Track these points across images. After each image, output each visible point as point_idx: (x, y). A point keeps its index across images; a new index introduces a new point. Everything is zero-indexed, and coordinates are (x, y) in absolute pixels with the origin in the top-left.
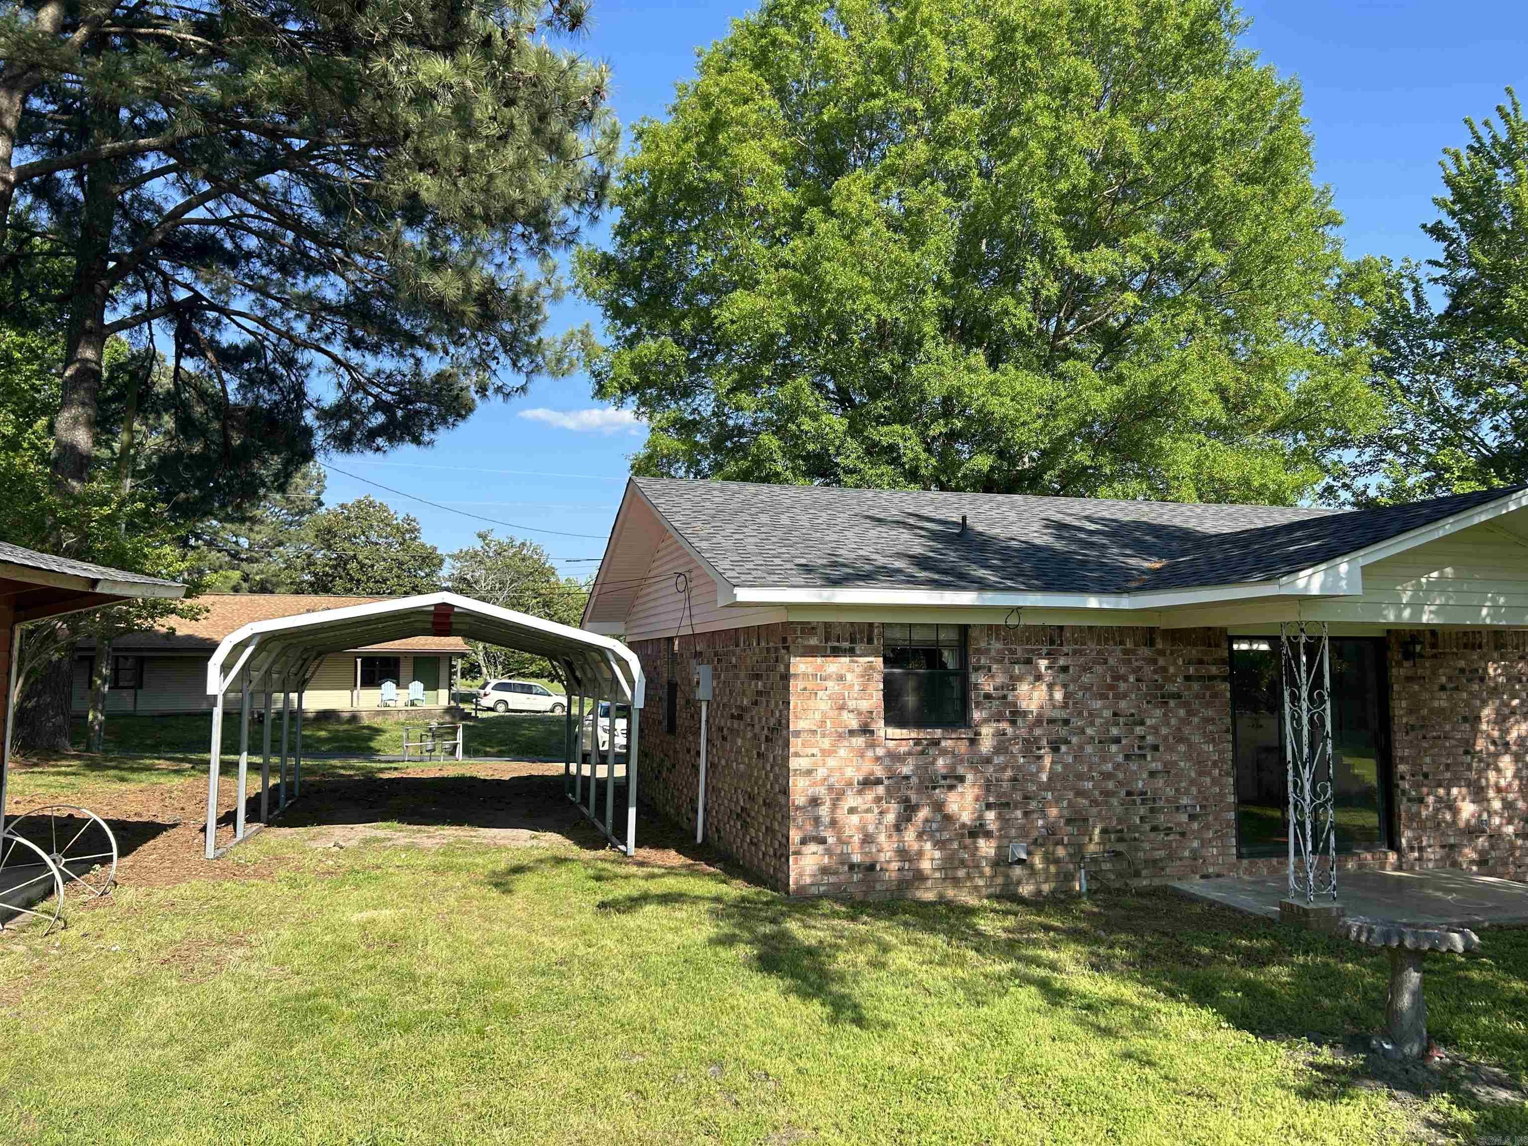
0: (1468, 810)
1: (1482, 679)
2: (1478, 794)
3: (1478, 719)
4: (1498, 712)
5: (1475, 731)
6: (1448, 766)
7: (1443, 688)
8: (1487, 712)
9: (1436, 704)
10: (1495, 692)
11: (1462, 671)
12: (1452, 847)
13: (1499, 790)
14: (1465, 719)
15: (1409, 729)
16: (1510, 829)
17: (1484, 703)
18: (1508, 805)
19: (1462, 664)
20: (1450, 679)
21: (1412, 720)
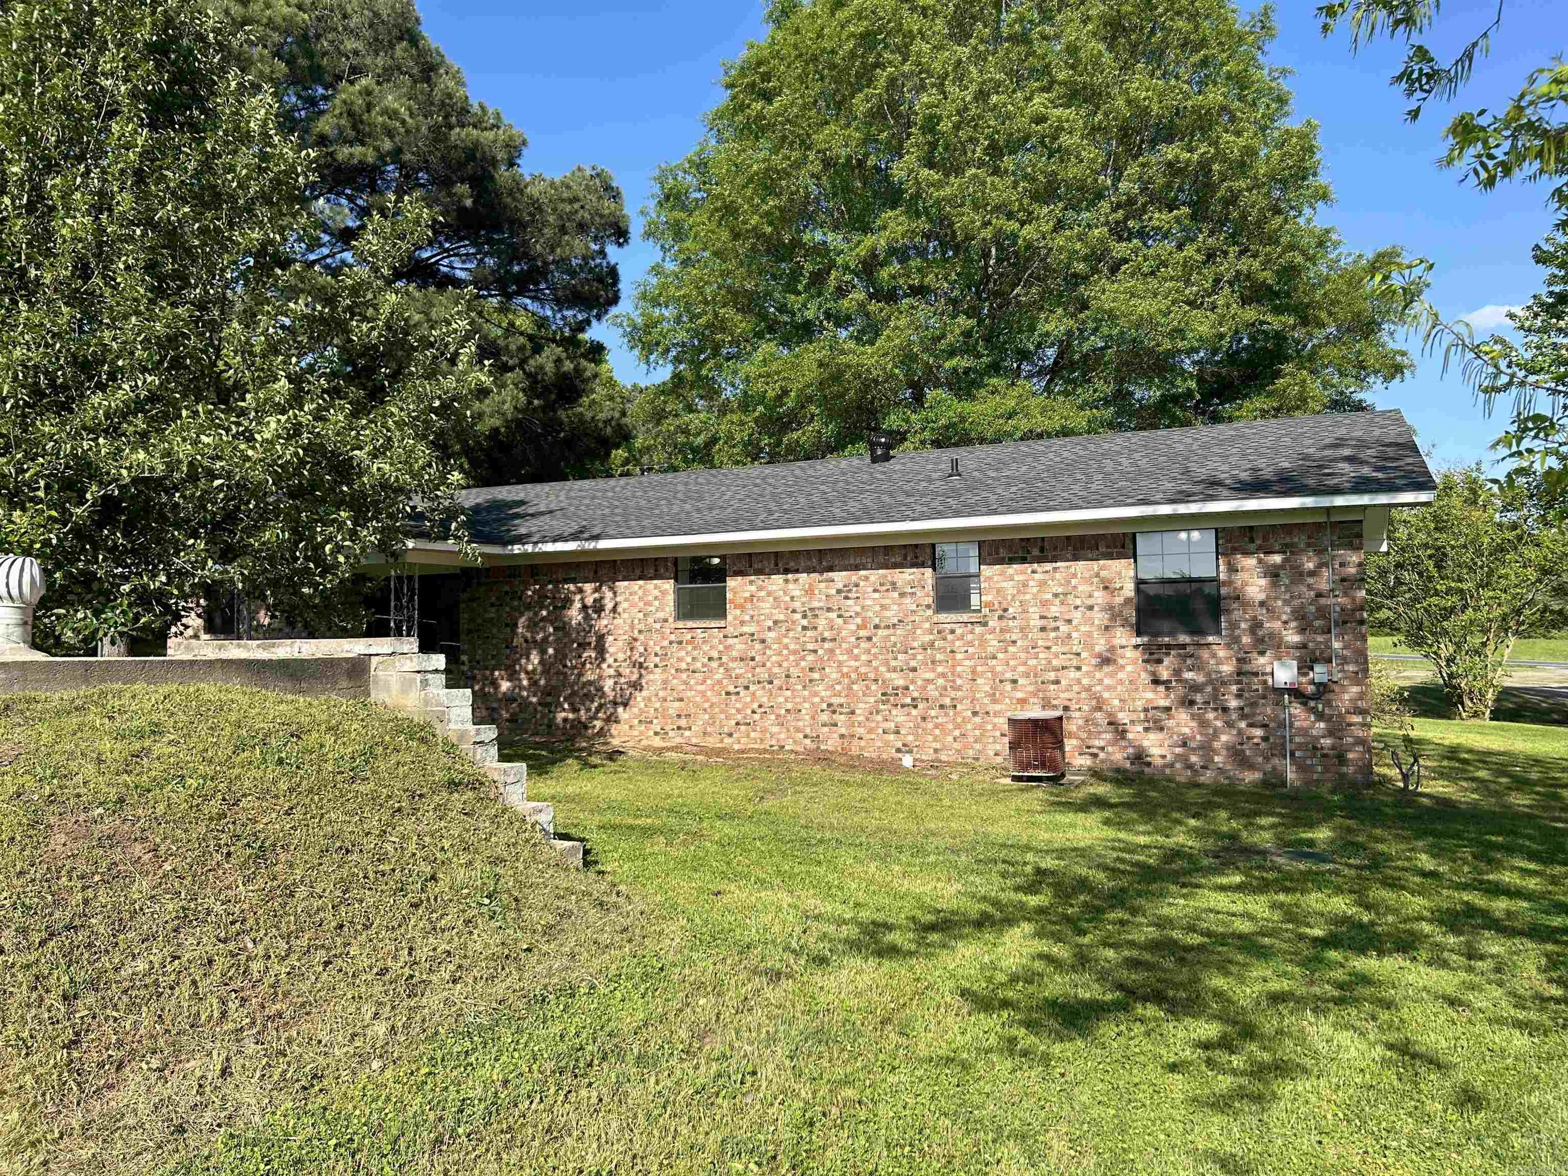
0: (505, 686)
1: (520, 598)
2: (512, 676)
3: (516, 625)
4: (530, 619)
5: (514, 632)
6: (493, 657)
7: (492, 605)
8: (522, 621)
9: (488, 616)
10: (529, 607)
11: (507, 593)
12: (493, 709)
13: (527, 673)
14: (507, 625)
15: (470, 631)
16: (534, 700)
17: (522, 614)
18: (534, 683)
19: (507, 588)
20: (498, 598)
21: (472, 626)
